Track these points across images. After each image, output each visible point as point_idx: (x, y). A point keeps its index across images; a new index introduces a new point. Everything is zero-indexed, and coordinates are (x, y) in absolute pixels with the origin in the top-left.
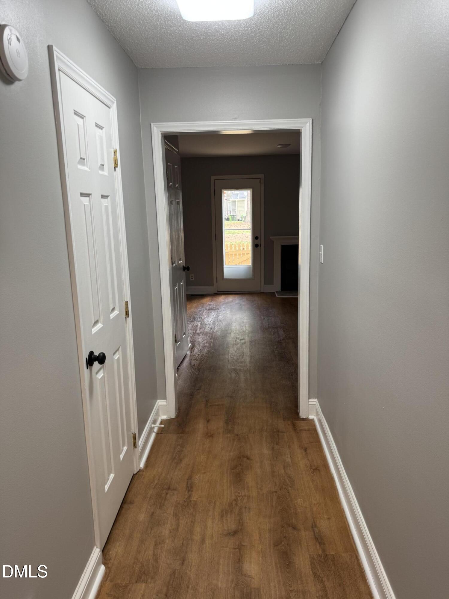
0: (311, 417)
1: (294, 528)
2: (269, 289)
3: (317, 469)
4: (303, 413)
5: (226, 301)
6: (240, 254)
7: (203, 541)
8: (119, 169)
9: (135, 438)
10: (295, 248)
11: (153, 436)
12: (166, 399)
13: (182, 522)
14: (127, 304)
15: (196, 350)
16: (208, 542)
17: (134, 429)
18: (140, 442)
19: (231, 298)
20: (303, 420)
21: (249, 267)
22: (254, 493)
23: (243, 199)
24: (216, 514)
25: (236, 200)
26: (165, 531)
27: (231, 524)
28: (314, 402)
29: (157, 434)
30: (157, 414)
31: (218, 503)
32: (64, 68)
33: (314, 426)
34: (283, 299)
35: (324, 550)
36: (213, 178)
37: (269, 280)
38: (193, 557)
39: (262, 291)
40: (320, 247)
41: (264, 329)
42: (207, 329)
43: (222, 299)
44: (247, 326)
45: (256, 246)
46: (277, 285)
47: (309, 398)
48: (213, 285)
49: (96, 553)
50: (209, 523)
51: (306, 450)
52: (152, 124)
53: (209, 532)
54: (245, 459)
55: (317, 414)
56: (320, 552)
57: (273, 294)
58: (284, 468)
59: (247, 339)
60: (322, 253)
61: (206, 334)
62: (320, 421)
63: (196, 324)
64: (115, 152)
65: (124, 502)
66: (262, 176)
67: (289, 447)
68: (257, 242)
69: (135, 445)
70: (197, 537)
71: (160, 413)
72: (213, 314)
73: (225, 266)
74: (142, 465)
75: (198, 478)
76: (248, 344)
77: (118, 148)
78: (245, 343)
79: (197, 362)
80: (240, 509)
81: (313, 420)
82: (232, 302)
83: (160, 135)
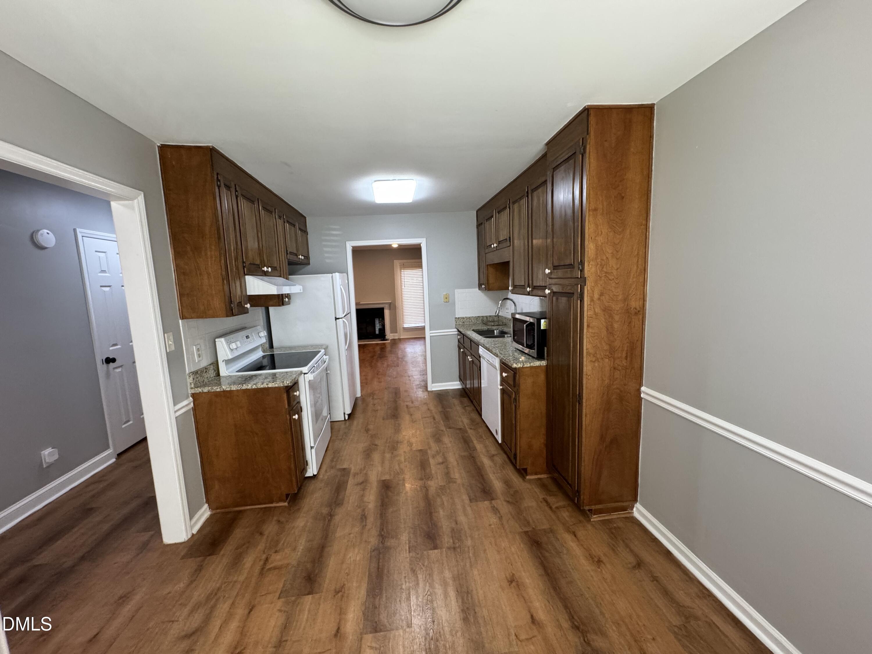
49: (108, 452)
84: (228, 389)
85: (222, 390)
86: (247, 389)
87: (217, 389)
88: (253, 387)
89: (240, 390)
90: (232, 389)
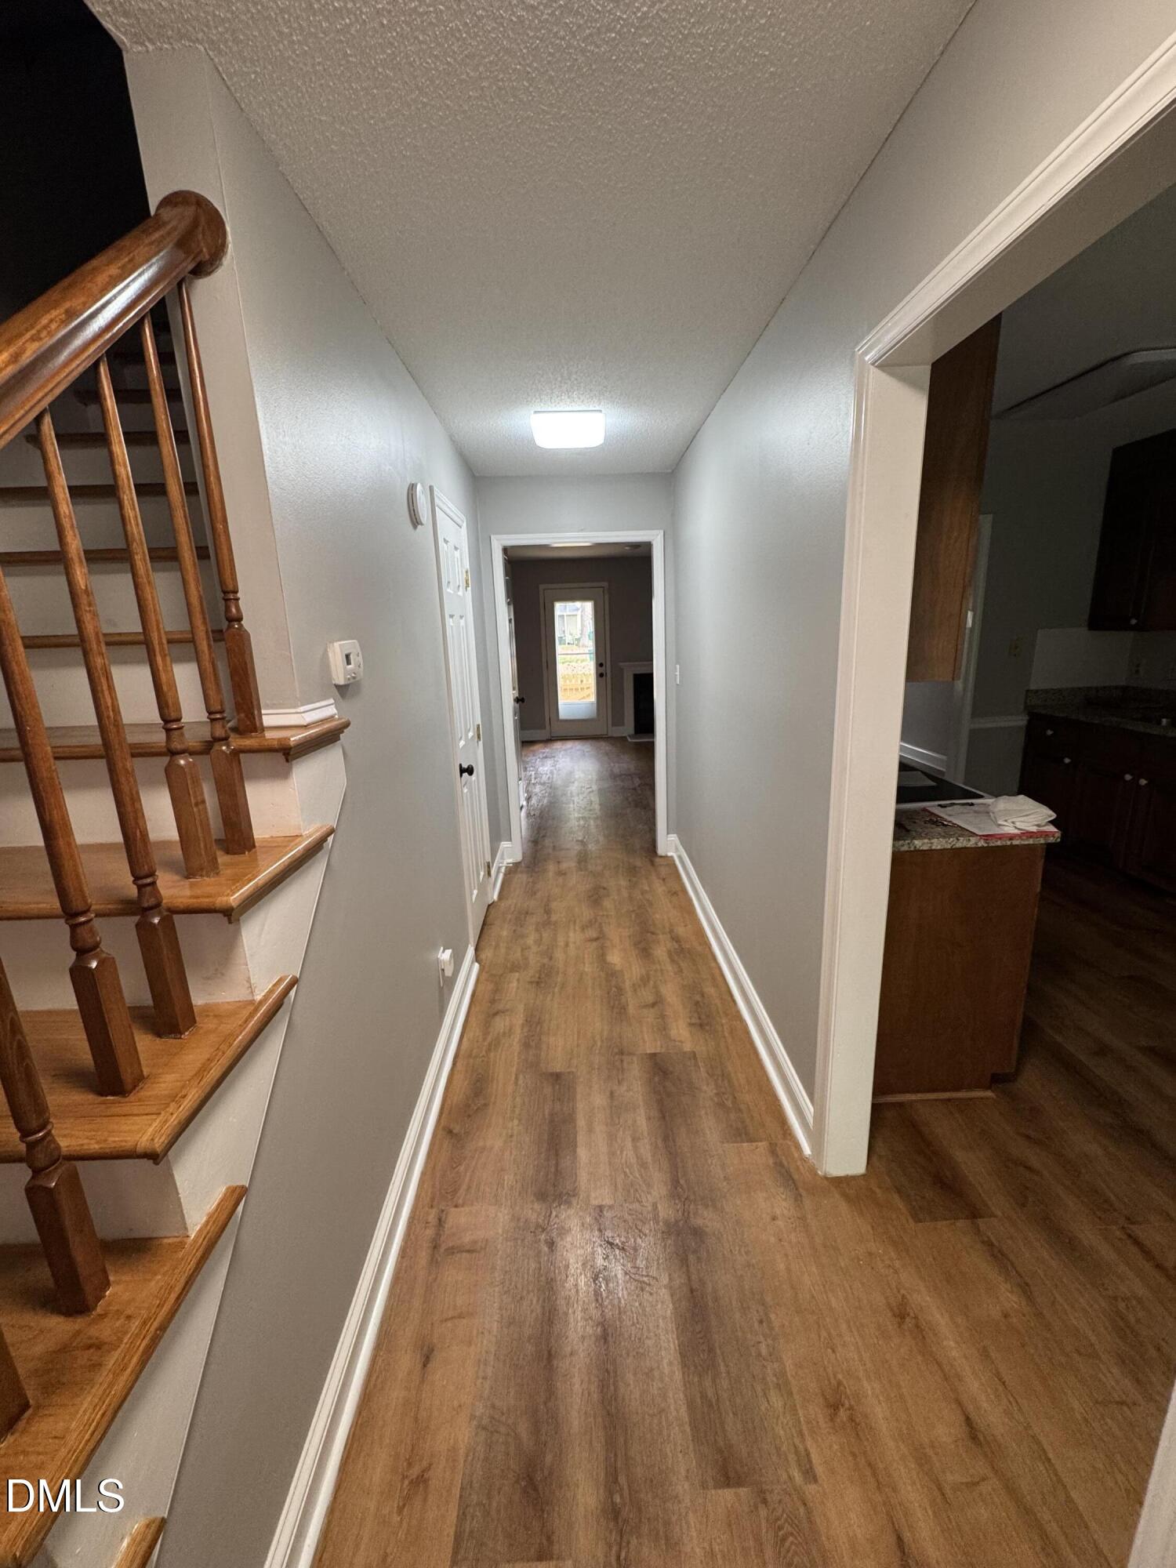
0: (670, 854)
1: (653, 933)
2: (617, 732)
3: (675, 893)
4: (661, 851)
5: (564, 747)
6: (577, 689)
7: (567, 945)
8: (469, 589)
9: (489, 867)
10: (650, 677)
11: (501, 876)
12: (511, 840)
13: (545, 935)
14: (478, 726)
15: (534, 801)
16: (571, 945)
17: (488, 858)
18: (493, 871)
19: (569, 744)
20: (661, 857)
21: (592, 703)
22: (613, 913)
23: (574, 613)
24: (577, 928)
25: (565, 614)
26: (530, 941)
27: (592, 933)
28: (673, 837)
29: (505, 875)
30: (502, 858)
31: (578, 921)
32: (441, 505)
33: (674, 861)
34: (636, 743)
35: (680, 946)
36: (542, 587)
37: (618, 720)
38: (559, 955)
39: (610, 735)
40: (676, 668)
41: (614, 777)
42: (544, 778)
43: (558, 745)
44: (594, 774)
45: (600, 675)
46: (628, 727)
47: (668, 834)
48: (545, 728)
49: (471, 951)
50: (571, 934)
51: (664, 880)
52: (492, 537)
53: (571, 940)
54: (602, 890)
55: (677, 849)
56: (677, 946)
57: (623, 739)
58: (642, 894)
59: (595, 787)
60: (678, 673)
61: (544, 784)
62: (680, 857)
63: (528, 773)
64: (467, 572)
65: (484, 924)
66: (605, 584)
67: (647, 878)
68: (602, 670)
69: (489, 874)
70: (561, 943)
71: (505, 857)
72: (549, 762)
73: (560, 702)
74: (495, 897)
75: (554, 905)
76: (596, 792)
77: (468, 567)
78: (592, 791)
79: (537, 813)
80: (600, 924)
81: (672, 857)
82: (572, 748)
83: (501, 548)
84: (925, 848)
85: (912, 849)
86: (965, 848)
87: (903, 845)
88: (980, 845)
89: (951, 849)
90: (934, 847)
